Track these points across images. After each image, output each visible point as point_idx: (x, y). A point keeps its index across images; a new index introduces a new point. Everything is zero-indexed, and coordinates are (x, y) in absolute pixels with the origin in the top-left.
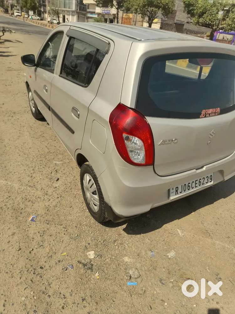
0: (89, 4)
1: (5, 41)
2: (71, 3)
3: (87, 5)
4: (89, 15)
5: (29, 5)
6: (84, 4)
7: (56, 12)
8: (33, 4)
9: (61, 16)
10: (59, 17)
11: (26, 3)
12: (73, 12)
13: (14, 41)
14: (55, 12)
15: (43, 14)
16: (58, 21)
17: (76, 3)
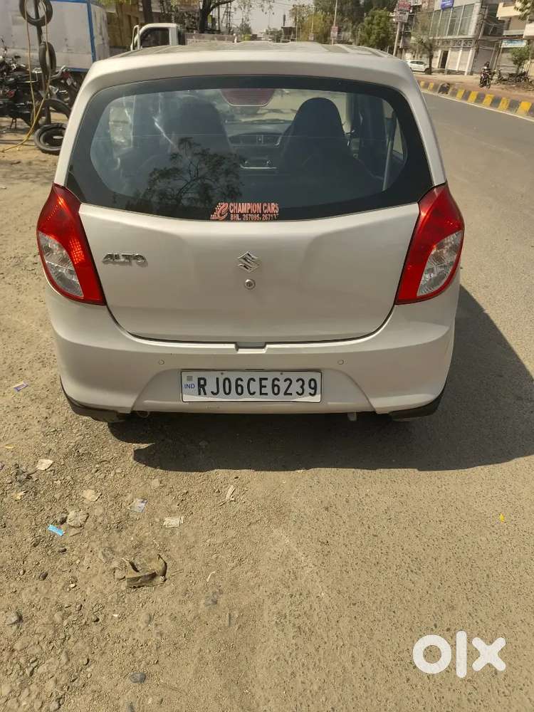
0: (510, 18)
1: (269, 112)
2: (468, 21)
3: (507, 20)
4: (505, 44)
5: (373, 37)
6: (499, 19)
7: (428, 46)
8: (382, 35)
9: (439, 54)
10: (431, 57)
11: (368, 34)
12: (467, 40)
13: (285, 111)
14: (425, 47)
15: (402, 53)
16: (428, 66)
17: (478, 21)
